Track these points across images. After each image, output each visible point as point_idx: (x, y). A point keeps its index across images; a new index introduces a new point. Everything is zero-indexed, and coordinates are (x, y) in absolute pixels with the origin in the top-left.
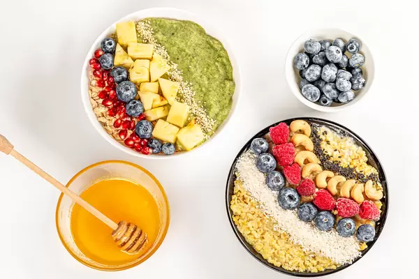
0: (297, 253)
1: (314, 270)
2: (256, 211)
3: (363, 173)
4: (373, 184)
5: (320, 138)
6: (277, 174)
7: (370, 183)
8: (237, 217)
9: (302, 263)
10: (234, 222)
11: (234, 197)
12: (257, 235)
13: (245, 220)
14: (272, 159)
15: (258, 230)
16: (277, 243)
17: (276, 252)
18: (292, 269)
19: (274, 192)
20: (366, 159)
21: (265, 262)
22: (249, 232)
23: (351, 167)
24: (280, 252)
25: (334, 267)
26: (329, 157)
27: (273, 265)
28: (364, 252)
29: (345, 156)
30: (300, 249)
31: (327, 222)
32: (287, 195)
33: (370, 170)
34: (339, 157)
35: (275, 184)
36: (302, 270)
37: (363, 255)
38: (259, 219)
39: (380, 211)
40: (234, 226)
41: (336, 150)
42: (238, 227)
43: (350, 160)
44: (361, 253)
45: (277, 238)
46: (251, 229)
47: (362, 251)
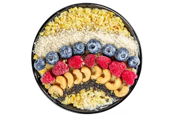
0: (66, 25)
1: (50, 23)
2: (105, 28)
3: (70, 96)
4: (59, 95)
5: (108, 96)
6: (111, 54)
7: (61, 94)
8: (112, 16)
9: (60, 22)
10: (111, 11)
11: (123, 25)
12: (94, 16)
13: (106, 18)
14: (121, 59)
15: (95, 19)
16: (81, 21)
17: (77, 16)
18: (61, 14)
19: (105, 44)
20: (74, 105)
21: (78, 5)
22: (99, 13)
23: (78, 94)
24: (75, 17)
25: (41, 34)
26: (94, 89)
27: (73, 8)
28: (33, 55)
29: (86, 97)
30: (66, 28)
31: (64, 51)
32: (96, 46)
33: (67, 101)
34: (89, 94)
35: (108, 47)
36: (56, 18)
37: (32, 52)
38: (100, 24)
39: (43, 84)
40: (109, 10)
41: (94, 96)
42: (107, 11)
43: (83, 97)
44: (34, 53)
45: (83, 23)
46: (100, 16)
47: (34, 54)
